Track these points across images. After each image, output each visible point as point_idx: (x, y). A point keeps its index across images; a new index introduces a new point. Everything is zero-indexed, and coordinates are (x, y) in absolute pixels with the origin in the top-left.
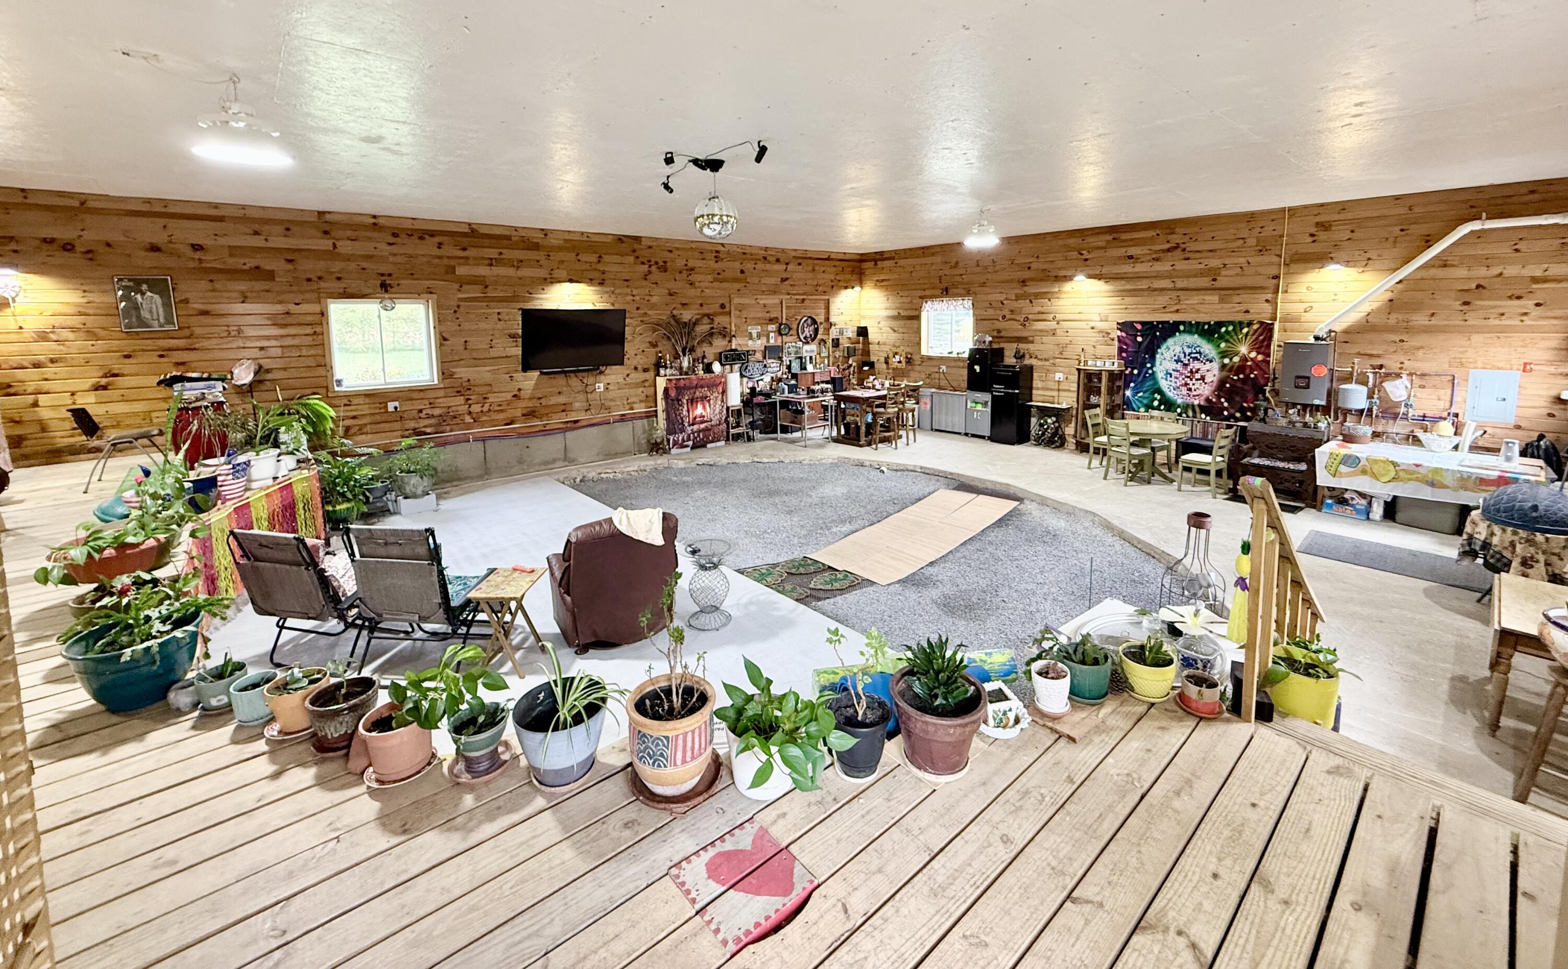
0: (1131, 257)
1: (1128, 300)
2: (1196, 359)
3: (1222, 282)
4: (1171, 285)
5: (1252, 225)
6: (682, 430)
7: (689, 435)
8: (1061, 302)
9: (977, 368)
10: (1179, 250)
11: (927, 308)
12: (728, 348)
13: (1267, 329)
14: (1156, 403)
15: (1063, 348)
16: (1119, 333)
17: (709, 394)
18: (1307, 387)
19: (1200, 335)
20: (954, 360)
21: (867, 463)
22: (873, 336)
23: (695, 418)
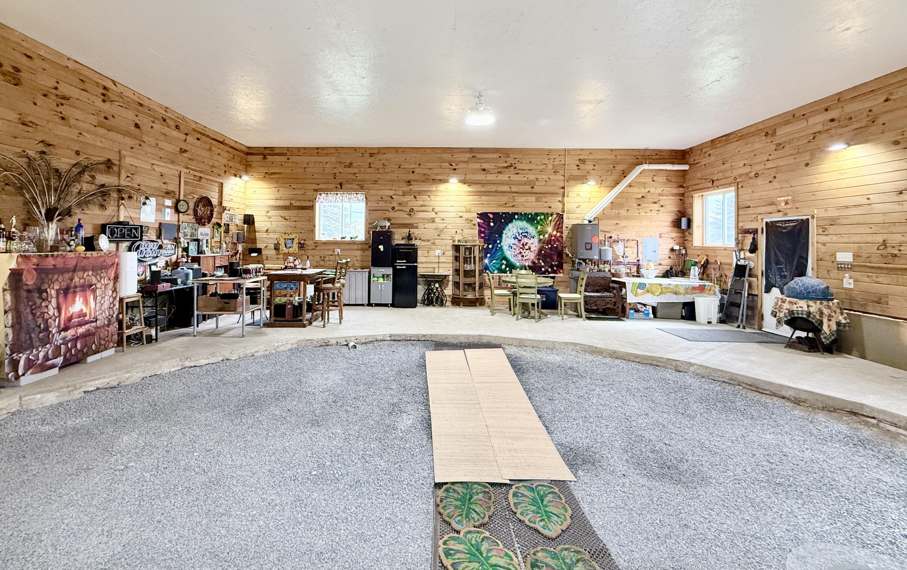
0: (484, 170)
1: (483, 198)
2: (525, 236)
3: (537, 189)
4: (509, 190)
5: (550, 157)
6: (46, 341)
7: (58, 348)
8: (438, 198)
9: (381, 247)
10: (512, 168)
11: (322, 200)
12: (115, 220)
13: (560, 217)
14: (503, 267)
15: (440, 232)
16: (479, 220)
17: (94, 280)
18: (591, 249)
19: (527, 221)
20: (349, 243)
21: (334, 342)
22: (260, 224)
23: (70, 319)
